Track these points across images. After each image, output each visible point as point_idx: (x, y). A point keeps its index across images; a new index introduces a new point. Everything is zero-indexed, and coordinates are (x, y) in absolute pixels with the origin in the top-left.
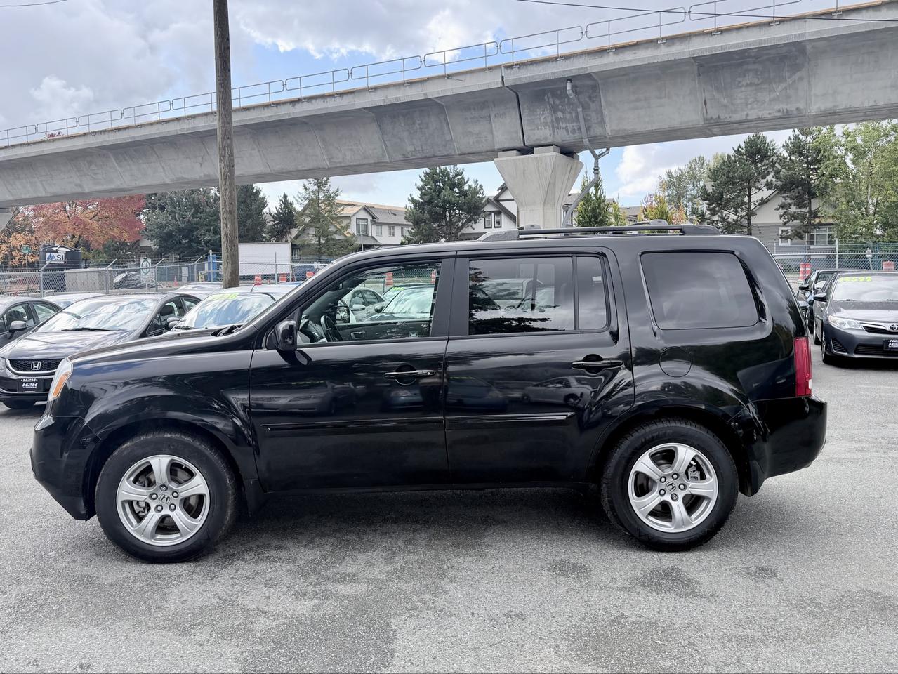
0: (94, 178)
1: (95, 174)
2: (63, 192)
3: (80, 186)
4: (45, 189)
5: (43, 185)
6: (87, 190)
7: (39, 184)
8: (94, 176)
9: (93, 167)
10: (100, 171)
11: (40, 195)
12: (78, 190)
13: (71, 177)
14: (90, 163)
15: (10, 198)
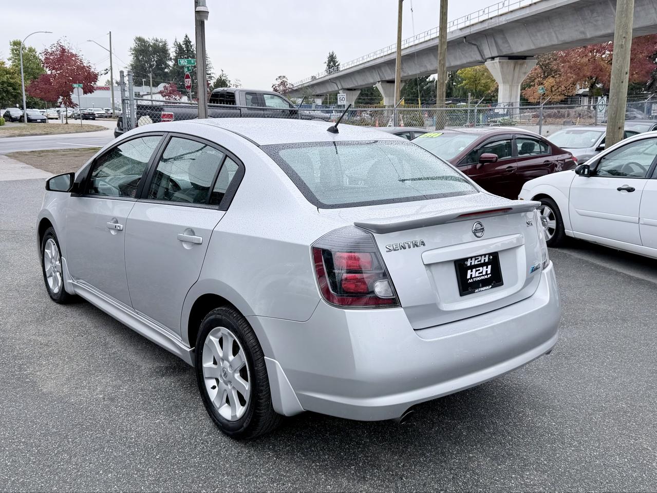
0: (595, 25)
1: (597, 21)
2: (570, 40)
3: (583, 33)
4: (557, 37)
5: (556, 34)
6: (589, 36)
7: (553, 34)
8: (595, 23)
9: (595, 15)
10: (600, 18)
11: (554, 43)
12: (582, 36)
13: (577, 26)
14: (592, 12)
15: (533, 47)
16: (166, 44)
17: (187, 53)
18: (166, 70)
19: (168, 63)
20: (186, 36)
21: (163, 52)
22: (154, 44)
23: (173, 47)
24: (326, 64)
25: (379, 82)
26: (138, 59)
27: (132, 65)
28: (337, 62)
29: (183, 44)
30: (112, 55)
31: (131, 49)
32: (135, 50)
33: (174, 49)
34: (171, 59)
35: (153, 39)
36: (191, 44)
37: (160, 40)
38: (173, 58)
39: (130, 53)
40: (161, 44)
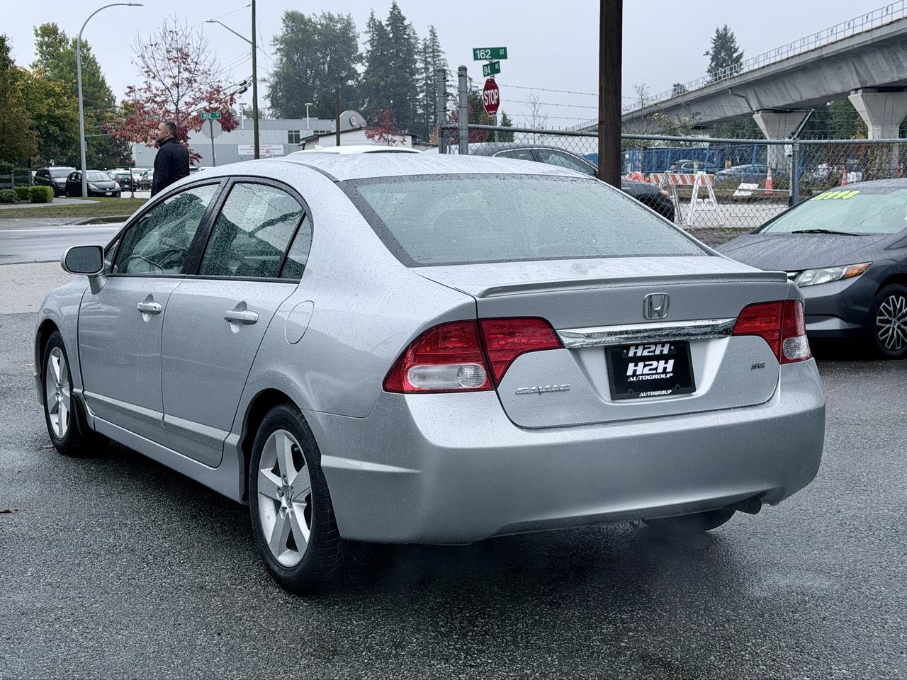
16: (349, 24)
17: (396, 42)
18: (350, 82)
19: (353, 66)
20: (395, 7)
21: (345, 43)
22: (327, 26)
23: (366, 32)
24: (709, 57)
25: (857, 90)
26: (290, 59)
27: (276, 74)
28: (736, 50)
29: (388, 25)
30: (257, 50)
31: (276, 40)
32: (284, 40)
33: (368, 37)
34: (360, 58)
35: (324, 16)
36: (406, 23)
37: (336, 17)
38: (364, 55)
39: (274, 49)
40: (339, 26)
